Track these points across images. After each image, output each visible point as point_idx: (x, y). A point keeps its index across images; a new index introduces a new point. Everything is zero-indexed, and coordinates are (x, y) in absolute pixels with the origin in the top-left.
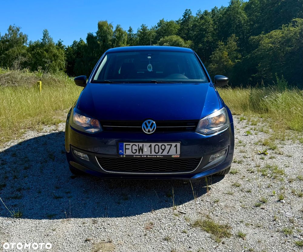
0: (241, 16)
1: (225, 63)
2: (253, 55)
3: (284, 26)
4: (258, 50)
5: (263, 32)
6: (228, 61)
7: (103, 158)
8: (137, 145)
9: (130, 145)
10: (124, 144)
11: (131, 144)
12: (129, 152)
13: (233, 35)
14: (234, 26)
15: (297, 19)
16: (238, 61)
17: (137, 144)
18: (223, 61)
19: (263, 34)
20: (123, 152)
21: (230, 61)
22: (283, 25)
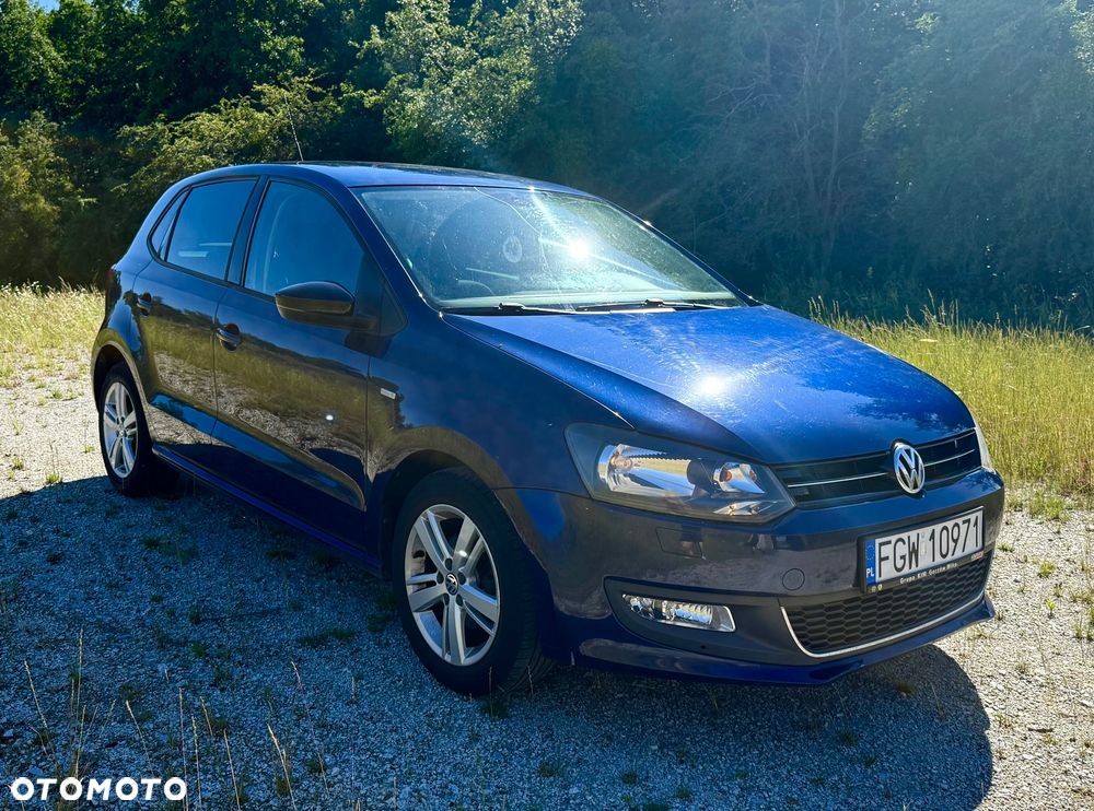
0: (43, 54)
1: (25, 207)
2: (136, 186)
3: (225, 104)
4: (149, 172)
5: (162, 116)
6: (35, 200)
7: (806, 609)
8: (906, 541)
9: (889, 542)
10: (878, 541)
11: (893, 538)
12: (887, 571)
13: (36, 113)
14: (20, 85)
15: (265, 87)
16: (89, 202)
17: (904, 536)
18: (17, 200)
19: (163, 120)
20: (874, 573)
21: (43, 200)
22: (223, 101)
